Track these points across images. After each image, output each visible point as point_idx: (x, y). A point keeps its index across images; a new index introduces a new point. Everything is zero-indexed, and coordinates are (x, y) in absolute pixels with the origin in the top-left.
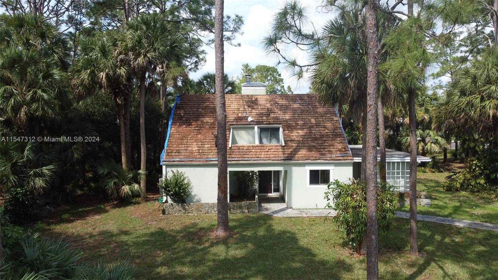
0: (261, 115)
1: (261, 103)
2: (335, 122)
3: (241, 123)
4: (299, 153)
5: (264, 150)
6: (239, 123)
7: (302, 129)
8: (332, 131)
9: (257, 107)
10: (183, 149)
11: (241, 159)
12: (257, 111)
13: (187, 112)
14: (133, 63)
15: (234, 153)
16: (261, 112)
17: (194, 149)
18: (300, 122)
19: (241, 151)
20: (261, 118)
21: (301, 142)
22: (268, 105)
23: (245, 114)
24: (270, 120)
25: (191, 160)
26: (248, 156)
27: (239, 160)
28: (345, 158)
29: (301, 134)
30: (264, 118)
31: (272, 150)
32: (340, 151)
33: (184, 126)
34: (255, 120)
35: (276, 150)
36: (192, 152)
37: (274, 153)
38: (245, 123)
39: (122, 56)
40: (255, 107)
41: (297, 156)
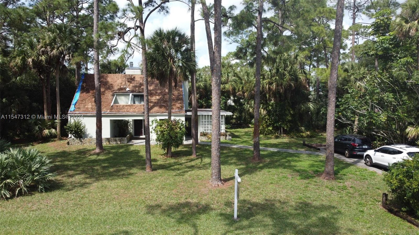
0: (135, 87)
1: (137, 80)
2: (180, 91)
3: (122, 92)
4: (154, 109)
5: (133, 108)
6: (120, 92)
7: (159, 95)
8: (177, 97)
9: (134, 82)
10: (82, 106)
11: (117, 112)
12: (133, 85)
13: (88, 85)
14: (50, 53)
15: (114, 109)
16: (136, 85)
17: (89, 107)
18: (159, 91)
19: (118, 108)
20: (135, 89)
21: (157, 103)
22: (141, 81)
23: (125, 86)
24: (140, 90)
25: (86, 113)
26: (122, 111)
27: (116, 113)
28: (181, 112)
29: (158, 98)
30: (137, 89)
31: (138, 108)
32: (178, 108)
33: (85, 93)
34: (131, 90)
35: (140, 108)
36: (87, 108)
37: (138, 109)
38: (124, 92)
39: (43, 49)
40: (133, 82)
41: (152, 111)
